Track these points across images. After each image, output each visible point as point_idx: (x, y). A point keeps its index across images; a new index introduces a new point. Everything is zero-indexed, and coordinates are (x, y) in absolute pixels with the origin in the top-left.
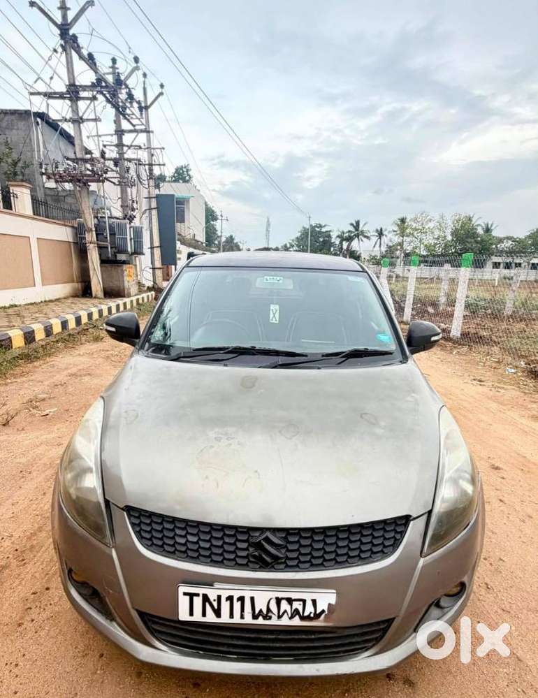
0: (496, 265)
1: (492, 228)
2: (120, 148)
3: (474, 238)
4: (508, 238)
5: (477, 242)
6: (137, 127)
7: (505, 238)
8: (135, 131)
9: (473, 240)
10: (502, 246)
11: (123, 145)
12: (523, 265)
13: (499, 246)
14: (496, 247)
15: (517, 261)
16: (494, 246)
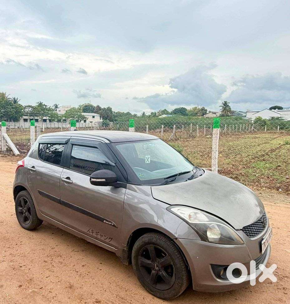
0: (25, 120)
1: (18, 101)
3: (11, 106)
4: (30, 106)
5: (13, 108)
7: (27, 106)
9: (11, 107)
10: (27, 110)
12: (39, 120)
13: (25, 110)
14: (24, 110)
15: (36, 118)
16: (23, 110)
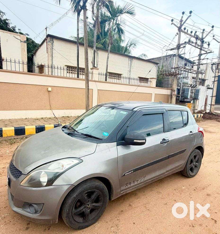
2: (199, 60)
6: (208, 52)
8: (207, 53)
11: (201, 59)
